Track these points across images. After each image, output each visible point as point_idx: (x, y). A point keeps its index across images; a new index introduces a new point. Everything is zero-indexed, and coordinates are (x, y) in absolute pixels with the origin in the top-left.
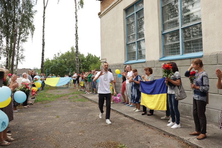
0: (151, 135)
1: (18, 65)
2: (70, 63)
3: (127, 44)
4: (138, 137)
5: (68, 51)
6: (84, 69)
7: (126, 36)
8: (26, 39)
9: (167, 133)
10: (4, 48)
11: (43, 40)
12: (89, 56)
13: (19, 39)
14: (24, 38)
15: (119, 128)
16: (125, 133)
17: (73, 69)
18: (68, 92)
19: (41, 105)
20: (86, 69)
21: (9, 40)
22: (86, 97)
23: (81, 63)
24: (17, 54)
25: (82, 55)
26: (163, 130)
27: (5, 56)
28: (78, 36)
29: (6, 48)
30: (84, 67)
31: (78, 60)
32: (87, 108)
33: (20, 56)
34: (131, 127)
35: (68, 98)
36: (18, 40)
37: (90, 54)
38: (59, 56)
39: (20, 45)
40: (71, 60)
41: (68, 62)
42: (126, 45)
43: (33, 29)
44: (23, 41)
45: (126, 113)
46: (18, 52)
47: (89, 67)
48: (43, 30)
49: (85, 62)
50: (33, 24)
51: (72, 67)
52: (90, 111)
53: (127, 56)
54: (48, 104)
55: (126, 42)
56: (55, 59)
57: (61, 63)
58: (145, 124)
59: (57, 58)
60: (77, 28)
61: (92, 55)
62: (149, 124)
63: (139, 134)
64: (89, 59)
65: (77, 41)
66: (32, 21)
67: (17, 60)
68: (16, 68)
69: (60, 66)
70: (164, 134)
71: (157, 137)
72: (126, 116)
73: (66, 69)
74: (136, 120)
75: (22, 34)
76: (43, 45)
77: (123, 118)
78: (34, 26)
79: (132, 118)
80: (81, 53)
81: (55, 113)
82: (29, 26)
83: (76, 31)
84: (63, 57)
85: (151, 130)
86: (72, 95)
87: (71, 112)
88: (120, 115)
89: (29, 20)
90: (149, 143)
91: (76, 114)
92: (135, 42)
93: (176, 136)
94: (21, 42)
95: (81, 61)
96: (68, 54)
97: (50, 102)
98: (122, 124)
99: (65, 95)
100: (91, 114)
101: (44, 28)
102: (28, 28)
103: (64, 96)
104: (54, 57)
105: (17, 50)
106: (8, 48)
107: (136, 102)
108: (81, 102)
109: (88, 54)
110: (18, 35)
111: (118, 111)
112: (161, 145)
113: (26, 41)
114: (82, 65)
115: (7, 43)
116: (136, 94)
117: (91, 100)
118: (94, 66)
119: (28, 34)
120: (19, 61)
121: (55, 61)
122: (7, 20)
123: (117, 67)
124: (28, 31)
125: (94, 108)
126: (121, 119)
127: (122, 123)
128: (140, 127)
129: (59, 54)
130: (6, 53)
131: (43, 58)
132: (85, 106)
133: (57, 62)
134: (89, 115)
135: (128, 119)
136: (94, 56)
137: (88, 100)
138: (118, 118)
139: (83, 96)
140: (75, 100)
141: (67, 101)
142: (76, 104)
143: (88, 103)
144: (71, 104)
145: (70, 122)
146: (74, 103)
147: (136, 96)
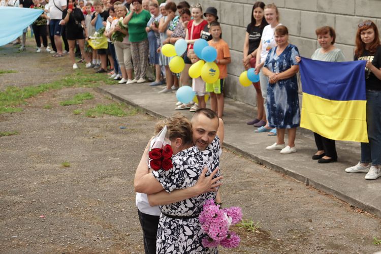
0: (320, 208)
4: (287, 209)
9: (359, 203)
15: (240, 192)
16: (257, 202)
22: (126, 97)
26: (351, 196)
34: (274, 189)
35: (57, 101)
45: (261, 154)
58: (310, 183)
62: (319, 184)
63: (290, 204)
70: (352, 206)
71: (332, 211)
72: (261, 163)
74: (286, 173)
77: (252, 168)
79: (278, 167)
85: (324, 197)
87: (99, 153)
88: (243, 160)
90: (311, 221)
91: (115, 156)
93: (378, 210)
98: (248, 182)
107: (285, 124)
108: (114, 117)
111: (238, 147)
112: (336, 225)
116: (286, 102)
117: (147, 112)
126: (247, 170)
127: (249, 180)
128: (295, 191)
132: (134, 131)
135: (267, 170)
137: (134, 110)
138: (240, 167)
139: (114, 96)
140: (93, 112)
141: (61, 113)
142: (101, 125)
143: (139, 122)
144: (81, 124)
145: (109, 179)
146: (92, 121)
147: (286, 106)
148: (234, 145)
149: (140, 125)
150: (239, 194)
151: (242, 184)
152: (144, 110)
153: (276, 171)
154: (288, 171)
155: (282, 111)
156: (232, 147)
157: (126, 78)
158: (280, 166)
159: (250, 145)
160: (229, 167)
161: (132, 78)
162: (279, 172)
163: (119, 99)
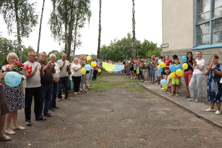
1: (75, 51)
2: (126, 49)
3: (197, 26)
5: (125, 38)
6: (140, 56)
7: (196, 15)
8: (83, 25)
10: (63, 35)
11: (100, 26)
12: (146, 43)
13: (77, 24)
14: (81, 24)
15: (193, 136)
17: (129, 56)
18: (124, 80)
19: (96, 93)
20: (142, 56)
21: (68, 26)
22: (145, 86)
23: (137, 50)
24: (74, 40)
25: (139, 42)
27: (64, 42)
28: (135, 21)
29: (65, 34)
30: (141, 54)
31: (135, 46)
32: (147, 100)
33: (77, 42)
35: (124, 86)
36: (75, 26)
37: (146, 41)
38: (115, 42)
39: (77, 30)
40: (127, 46)
41: (124, 48)
42: (195, 26)
43: (90, 15)
44: (80, 26)
45: (198, 112)
46: (75, 38)
47: (145, 53)
48: (100, 15)
49: (141, 48)
50: (90, 9)
51: (128, 53)
52: (150, 105)
53: (197, 40)
54: (103, 93)
55: (195, 22)
56: (111, 46)
57: (117, 49)
59: (113, 44)
60: (134, 12)
61: (149, 42)
64: (146, 46)
65: (134, 26)
66: (89, 7)
67: (75, 45)
68: (74, 53)
69: (117, 52)
72: (199, 117)
73: (122, 55)
75: (79, 20)
76: (100, 30)
77: (194, 119)
78: (91, 11)
79: (209, 121)
80: (137, 40)
81: (110, 104)
82: (86, 12)
83: (134, 16)
84: (119, 43)
86: (128, 83)
87: (129, 106)
88: (189, 114)
89: (85, 5)
91: (134, 108)
92: (209, 22)
94: (78, 27)
95: (137, 47)
96: (124, 40)
97: (105, 90)
99: (121, 82)
100: (153, 109)
101: (100, 13)
102: (85, 14)
103: (120, 84)
104: (111, 43)
105: (74, 36)
106: (66, 34)
107: (216, 100)
108: (139, 92)
109: (145, 40)
110: (76, 21)
111: (187, 108)
113: (83, 26)
114: (138, 51)
115: (66, 30)
116: (217, 89)
117: (150, 91)
118: (152, 53)
119: (85, 19)
120: (76, 46)
121: (111, 47)
122: (66, 7)
123: (182, 53)
124: (84, 17)
125: (155, 101)
126: (192, 120)
127: (196, 127)
129: (115, 40)
130: (65, 39)
131: (99, 43)
132: (144, 98)
133: (113, 49)
134: (150, 110)
135: (202, 121)
136: (150, 42)
137: (147, 90)
138: (189, 118)
139: (141, 86)
140: (132, 90)
141: (123, 90)
142: (134, 94)
143: (147, 94)
144: (127, 94)
145: (127, 119)
146: (132, 93)
147: (217, 91)
148: (185, 106)
149: (147, 95)
150: (193, 138)
151: (193, 130)
152: (150, 90)
153: (208, 123)
154: (216, 124)
155: (215, 94)
156: (184, 107)
157: (146, 81)
158: (211, 121)
159: (191, 107)
160: (183, 118)
161: (148, 81)
162: (210, 123)
163: (143, 86)
